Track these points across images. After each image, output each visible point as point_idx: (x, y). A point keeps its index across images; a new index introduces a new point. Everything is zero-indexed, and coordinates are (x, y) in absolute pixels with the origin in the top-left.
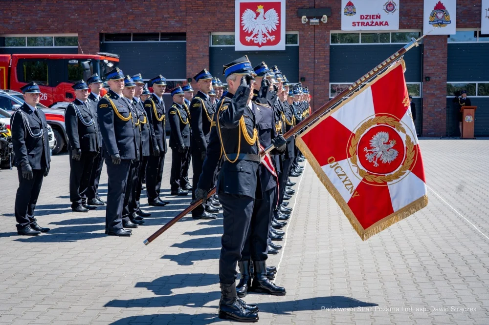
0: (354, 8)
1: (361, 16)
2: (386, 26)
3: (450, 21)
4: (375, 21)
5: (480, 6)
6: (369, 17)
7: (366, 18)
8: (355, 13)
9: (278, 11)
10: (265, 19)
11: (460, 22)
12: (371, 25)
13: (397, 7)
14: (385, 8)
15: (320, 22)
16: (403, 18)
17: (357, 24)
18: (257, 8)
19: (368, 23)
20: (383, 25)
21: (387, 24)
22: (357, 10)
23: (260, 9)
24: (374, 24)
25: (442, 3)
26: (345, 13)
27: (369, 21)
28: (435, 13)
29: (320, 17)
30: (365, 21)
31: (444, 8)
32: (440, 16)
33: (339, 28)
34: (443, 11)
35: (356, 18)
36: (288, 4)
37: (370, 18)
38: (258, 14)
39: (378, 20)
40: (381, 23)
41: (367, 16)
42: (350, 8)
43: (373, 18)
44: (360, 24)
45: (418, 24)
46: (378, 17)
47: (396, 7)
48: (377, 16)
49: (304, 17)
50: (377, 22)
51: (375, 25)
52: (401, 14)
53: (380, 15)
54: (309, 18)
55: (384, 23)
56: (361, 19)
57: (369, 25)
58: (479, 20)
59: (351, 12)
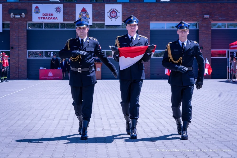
0: (39, 10)
1: (43, 14)
2: (56, 19)
3: (89, 18)
4: (50, 17)
5: (104, 10)
6: (47, 15)
7: (46, 15)
8: (40, 12)
11: (95, 19)
14: (55, 10)
15: (21, 17)
16: (65, 16)
17: (41, 18)
19: (46, 18)
20: (54, 19)
21: (56, 18)
22: (41, 11)
24: (50, 18)
25: (85, 8)
26: (34, 12)
27: (47, 17)
28: (82, 13)
29: (20, 14)
30: (45, 17)
31: (86, 11)
32: (84, 15)
33: (31, 20)
34: (86, 13)
35: (40, 15)
36: (3, 7)
37: (48, 15)
39: (52, 17)
40: (54, 18)
41: (46, 14)
42: (37, 10)
43: (49, 15)
44: (42, 18)
45: (73, 19)
46: (52, 15)
47: (61, 10)
48: (51, 14)
49: (12, 14)
50: (51, 18)
51: (51, 19)
52: (65, 13)
53: (53, 14)
54: (15, 14)
55: (55, 18)
56: (43, 15)
57: (47, 19)
58: (105, 18)
59: (38, 12)
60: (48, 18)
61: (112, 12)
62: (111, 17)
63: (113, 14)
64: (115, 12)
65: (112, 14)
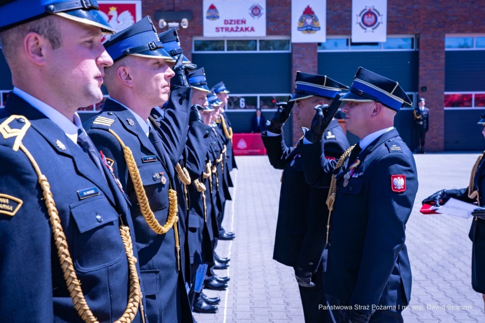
0: (217, 12)
1: (225, 21)
2: (252, 32)
3: (320, 28)
4: (240, 26)
5: (350, 11)
6: (233, 22)
7: (230, 23)
8: (218, 17)
9: (133, 14)
10: (119, 22)
11: (331, 29)
12: (236, 31)
13: (264, 12)
14: (250, 12)
15: (180, 27)
16: (270, 23)
17: (220, 30)
18: (109, 10)
19: (232, 28)
20: (249, 31)
21: (252, 29)
22: (220, 14)
23: (113, 11)
24: (239, 30)
25: (311, 6)
26: (208, 18)
27: (234, 26)
28: (304, 18)
29: (180, 21)
30: (230, 26)
31: (313, 13)
32: (309, 21)
33: (201, 33)
34: (312, 17)
35: (219, 23)
36: (144, 6)
37: (235, 23)
38: (110, 17)
39: (244, 26)
40: (247, 29)
41: (232, 21)
42: (213, 11)
43: (238, 23)
44: (224, 30)
45: (287, 30)
46: (244, 22)
47: (262, 11)
48: (242, 21)
49: (161, 21)
50: (242, 28)
51: (241, 31)
52: (269, 19)
53: (245, 20)
54: (167, 22)
55: (250, 29)
56: (225, 24)
57: (233, 31)
58: (350, 27)
59: (214, 16)
60: (235, 29)
61: (367, 14)
62: (365, 24)
63: (370, 20)
64: (372, 13)
65: (366, 19)
